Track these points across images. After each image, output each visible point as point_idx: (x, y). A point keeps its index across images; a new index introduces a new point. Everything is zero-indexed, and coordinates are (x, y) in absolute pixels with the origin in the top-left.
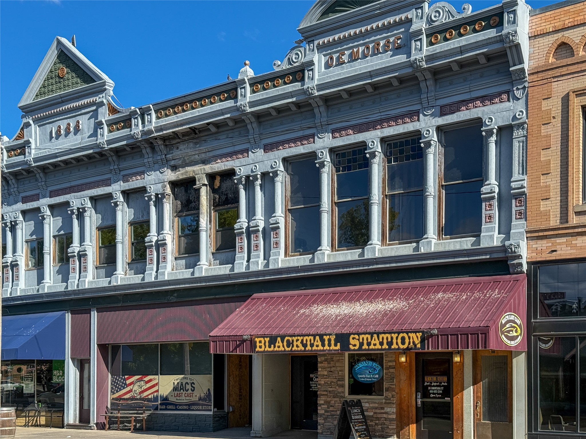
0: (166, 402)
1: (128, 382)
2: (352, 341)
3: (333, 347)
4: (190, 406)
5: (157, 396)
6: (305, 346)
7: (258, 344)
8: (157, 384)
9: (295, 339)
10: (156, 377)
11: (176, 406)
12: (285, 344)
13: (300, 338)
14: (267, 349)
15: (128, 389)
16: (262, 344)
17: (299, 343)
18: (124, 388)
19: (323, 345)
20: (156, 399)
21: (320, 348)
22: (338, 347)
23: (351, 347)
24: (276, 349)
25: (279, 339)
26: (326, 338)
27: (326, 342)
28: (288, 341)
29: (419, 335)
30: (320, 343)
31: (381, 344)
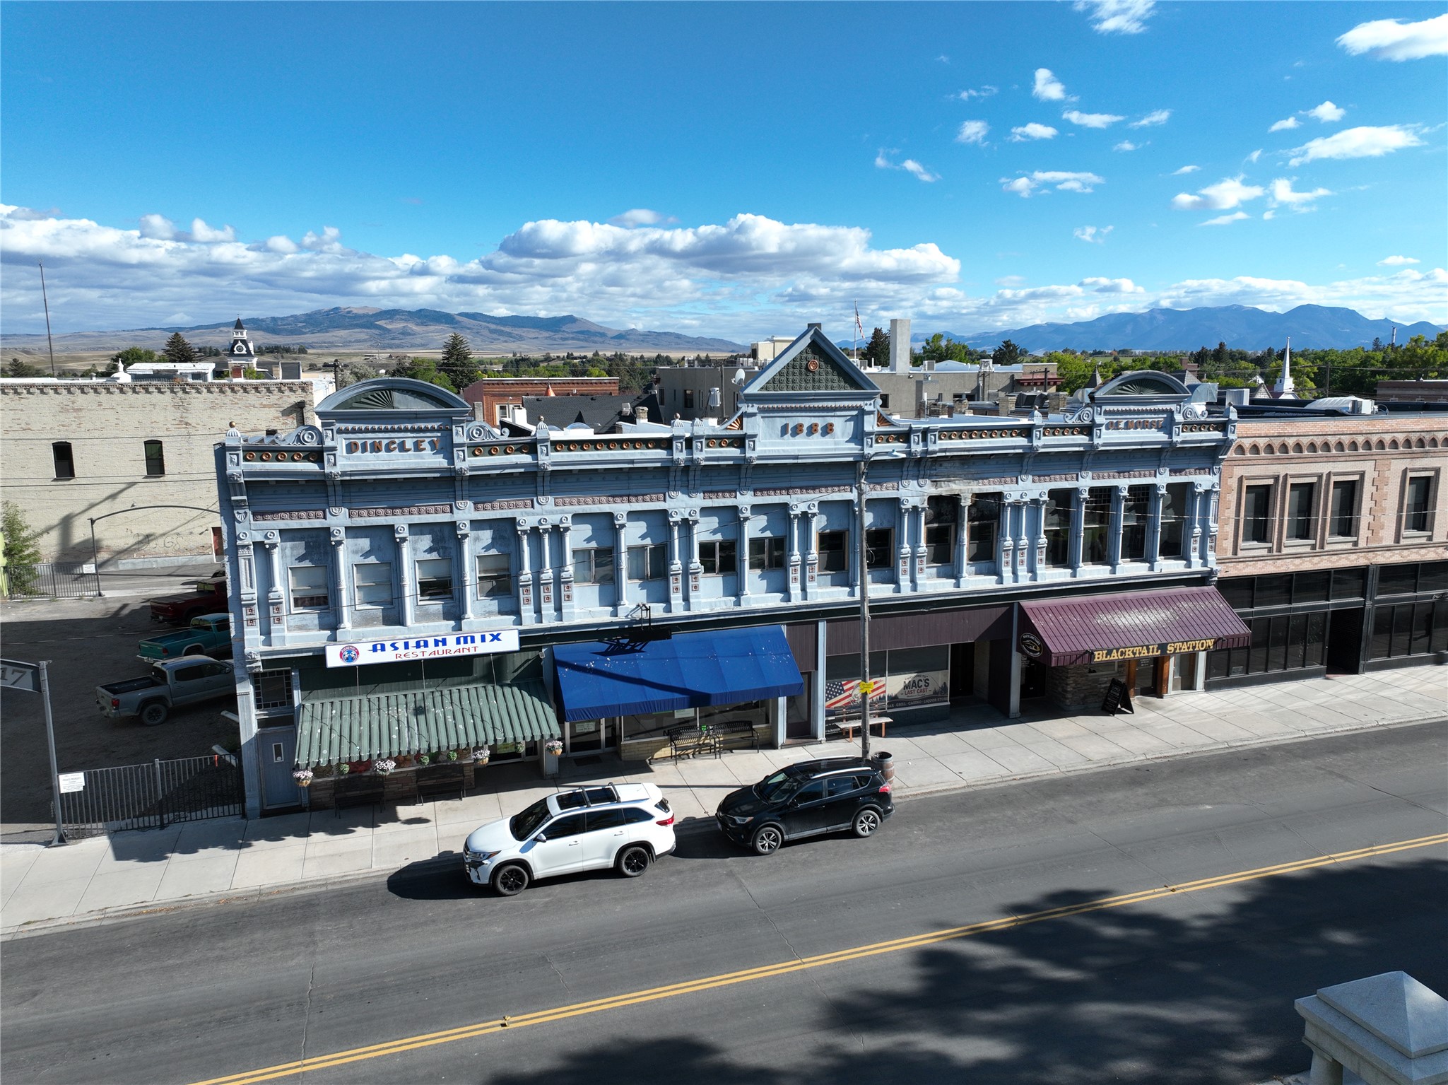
0: (894, 700)
1: (845, 688)
2: (1169, 648)
3: (1155, 653)
4: (923, 700)
5: (884, 697)
6: (1134, 654)
7: (1097, 656)
8: (883, 685)
9: (1127, 650)
10: (883, 678)
11: (907, 703)
12: (1119, 653)
13: (1131, 649)
14: (1104, 659)
15: (847, 694)
16: (1100, 656)
17: (1130, 653)
18: (840, 694)
19: (1148, 652)
20: (882, 699)
21: (1146, 654)
22: (1159, 652)
23: (1168, 652)
24: (1112, 658)
25: (1115, 651)
26: (1151, 647)
27: (1151, 650)
28: (1122, 652)
29: (1213, 640)
30: (1146, 651)
31: (1188, 648)
